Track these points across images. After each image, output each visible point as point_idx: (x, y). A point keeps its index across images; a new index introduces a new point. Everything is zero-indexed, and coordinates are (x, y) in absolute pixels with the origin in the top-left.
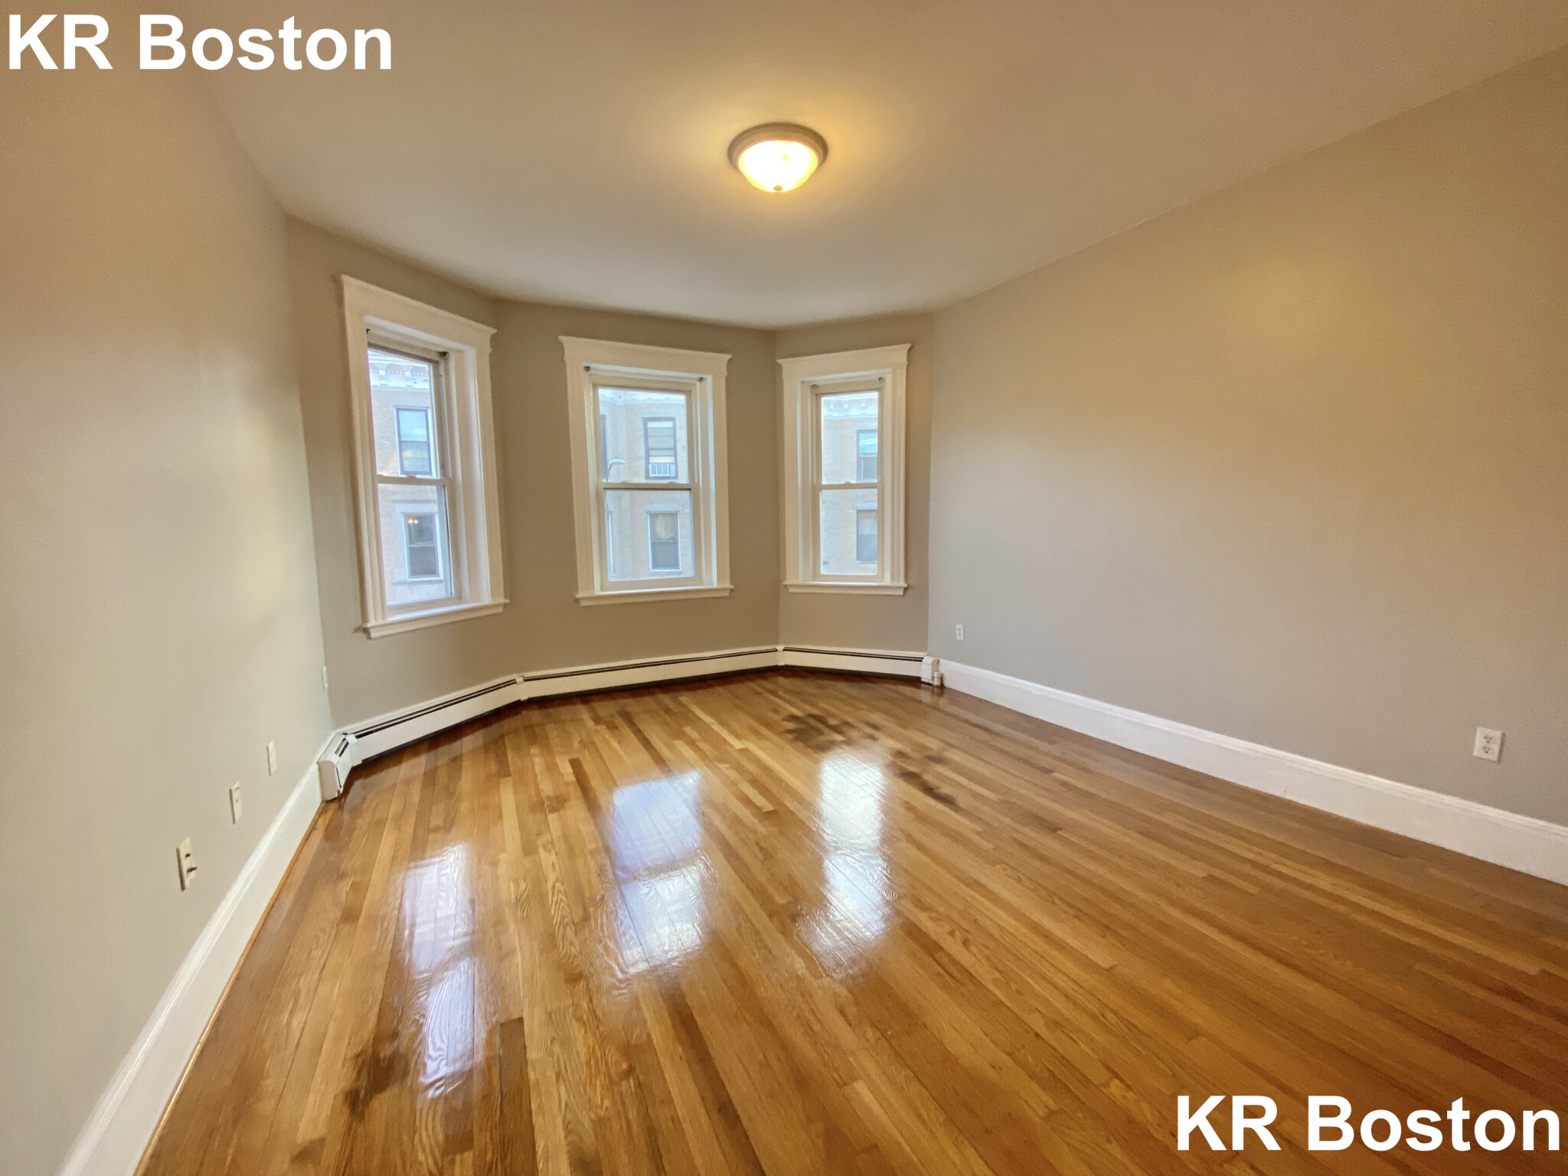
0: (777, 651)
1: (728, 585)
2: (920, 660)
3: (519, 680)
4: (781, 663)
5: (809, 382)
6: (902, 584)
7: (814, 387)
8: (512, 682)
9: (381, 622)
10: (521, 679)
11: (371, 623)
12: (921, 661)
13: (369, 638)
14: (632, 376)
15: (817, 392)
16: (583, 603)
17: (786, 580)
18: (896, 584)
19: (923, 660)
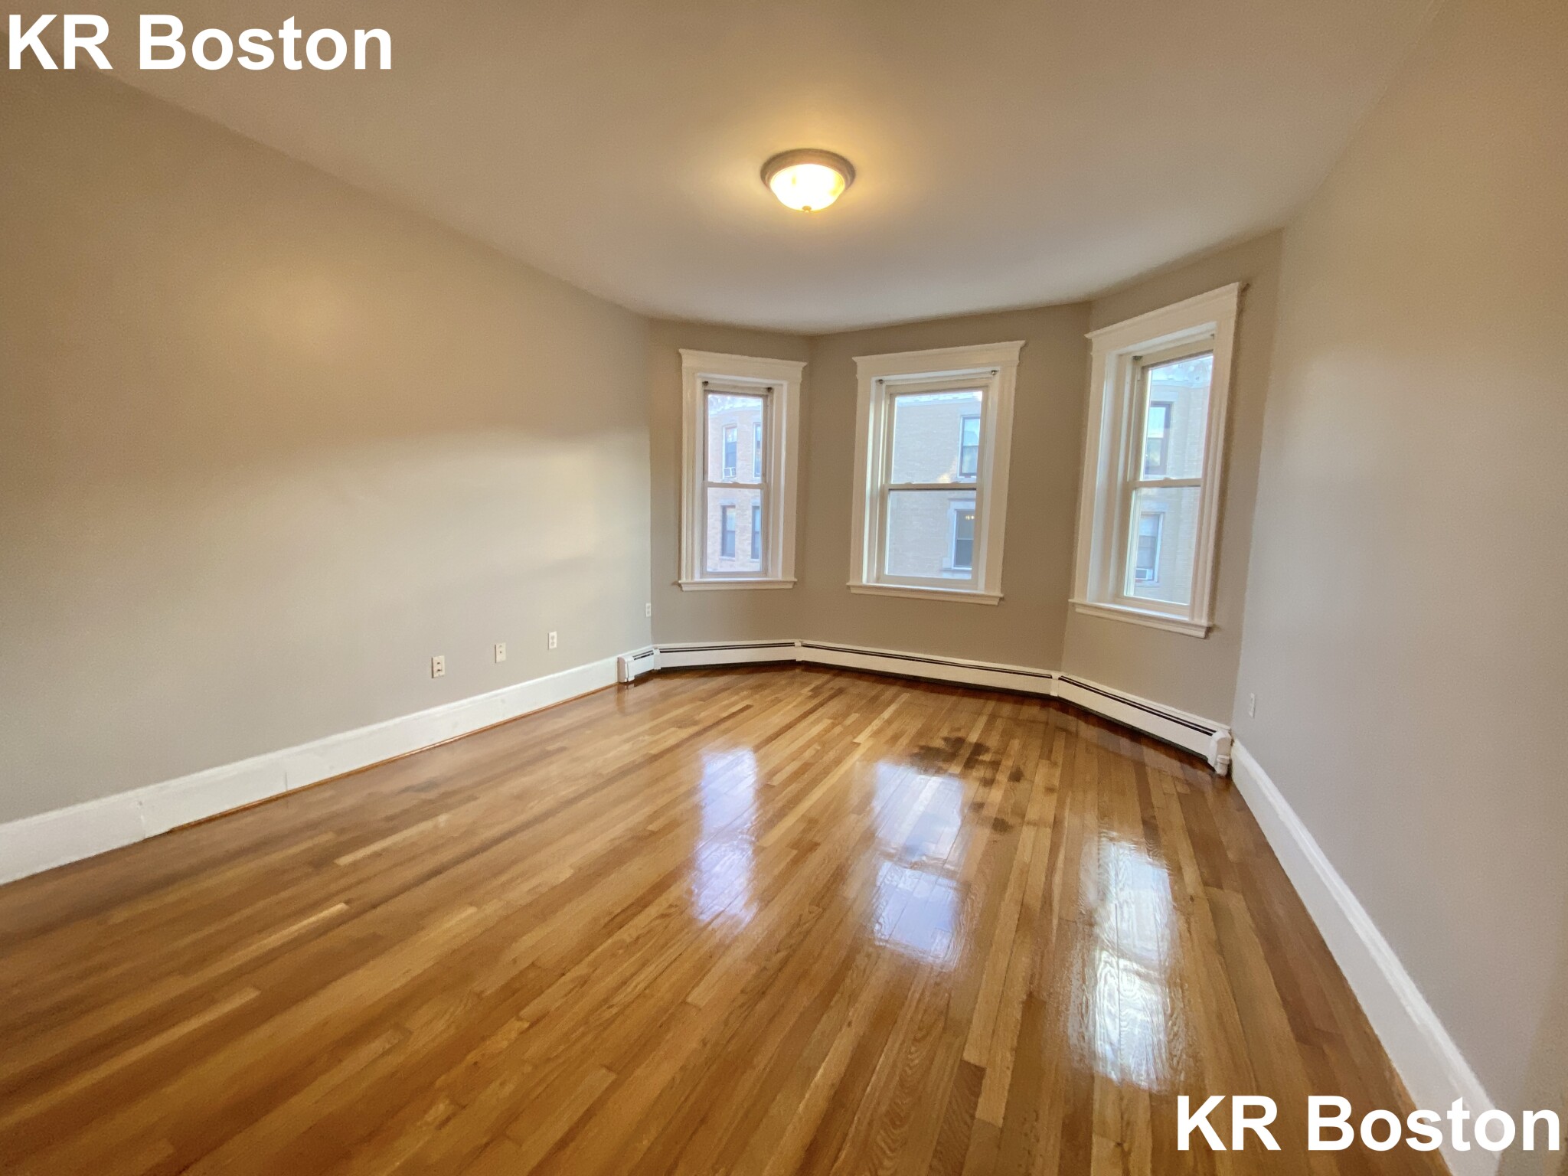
0: (1051, 677)
1: (998, 593)
2: (1209, 732)
3: (798, 643)
4: (1054, 694)
5: (1128, 354)
6: (1204, 622)
7: (1137, 359)
8: (792, 645)
9: (690, 581)
10: (800, 644)
11: (683, 580)
12: (1211, 735)
13: (682, 590)
14: (924, 381)
15: (1142, 365)
16: (853, 591)
17: (1073, 597)
18: (1196, 621)
19: (1214, 734)
